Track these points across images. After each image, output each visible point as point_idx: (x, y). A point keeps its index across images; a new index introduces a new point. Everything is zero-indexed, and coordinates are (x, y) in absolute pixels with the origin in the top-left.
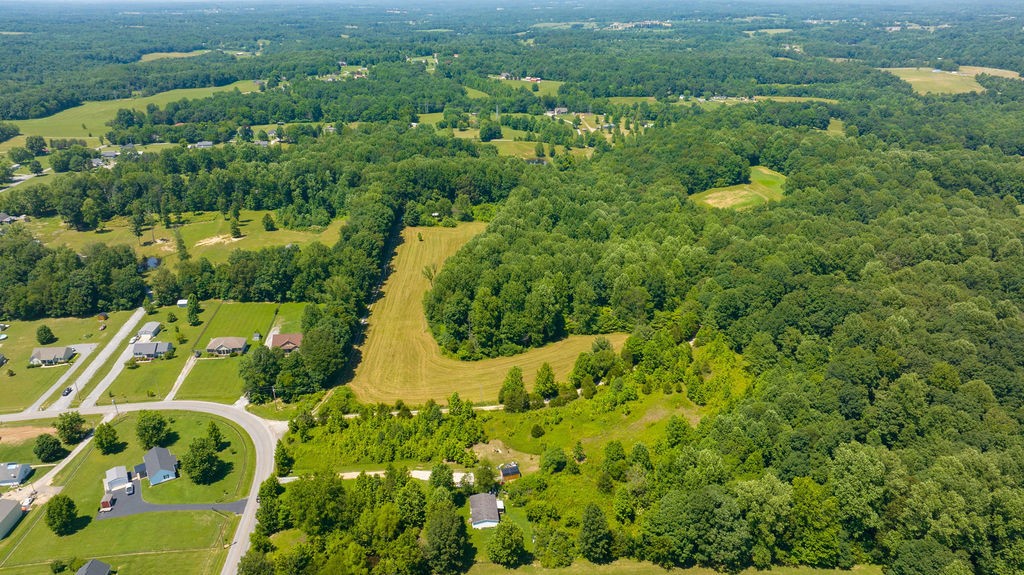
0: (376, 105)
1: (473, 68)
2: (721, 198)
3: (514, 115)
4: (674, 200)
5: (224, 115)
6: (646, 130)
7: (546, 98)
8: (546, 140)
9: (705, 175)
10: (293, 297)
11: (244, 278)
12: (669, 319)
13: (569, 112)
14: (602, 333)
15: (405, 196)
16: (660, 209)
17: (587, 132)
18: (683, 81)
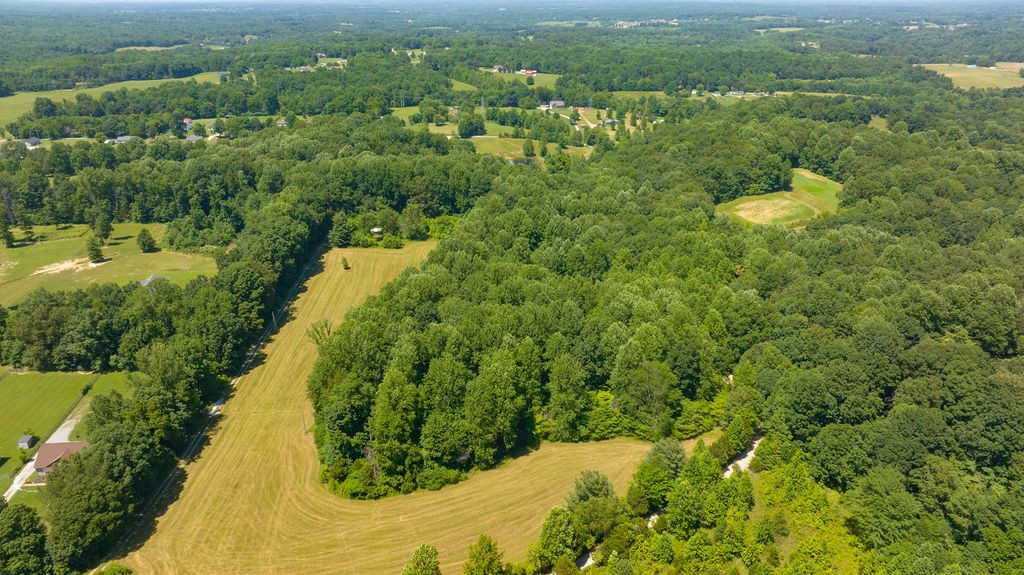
0: (341, 96)
1: (462, 59)
2: (757, 212)
3: (502, 109)
4: (699, 213)
5: (165, 107)
6: (655, 127)
7: (540, 89)
8: (537, 137)
9: (735, 180)
10: (120, 365)
11: (43, 336)
12: (704, 414)
13: (567, 106)
14: (597, 440)
15: (337, 205)
16: (680, 226)
17: (587, 128)
18: (696, 74)
